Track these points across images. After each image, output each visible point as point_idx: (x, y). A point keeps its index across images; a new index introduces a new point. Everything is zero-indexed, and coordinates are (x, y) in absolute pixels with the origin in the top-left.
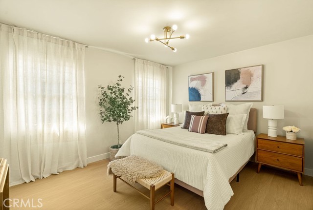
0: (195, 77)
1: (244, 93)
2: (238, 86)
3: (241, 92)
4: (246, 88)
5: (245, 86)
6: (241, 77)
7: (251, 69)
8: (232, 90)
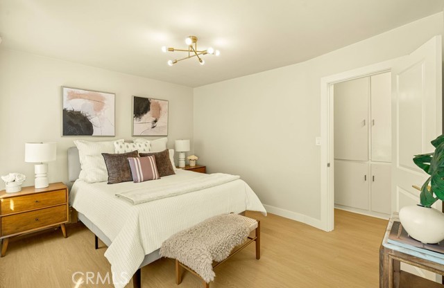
0: (81, 92)
1: (153, 127)
2: (148, 117)
3: (150, 125)
4: (156, 121)
5: (154, 119)
6: (151, 108)
7: (160, 102)
8: (142, 121)
